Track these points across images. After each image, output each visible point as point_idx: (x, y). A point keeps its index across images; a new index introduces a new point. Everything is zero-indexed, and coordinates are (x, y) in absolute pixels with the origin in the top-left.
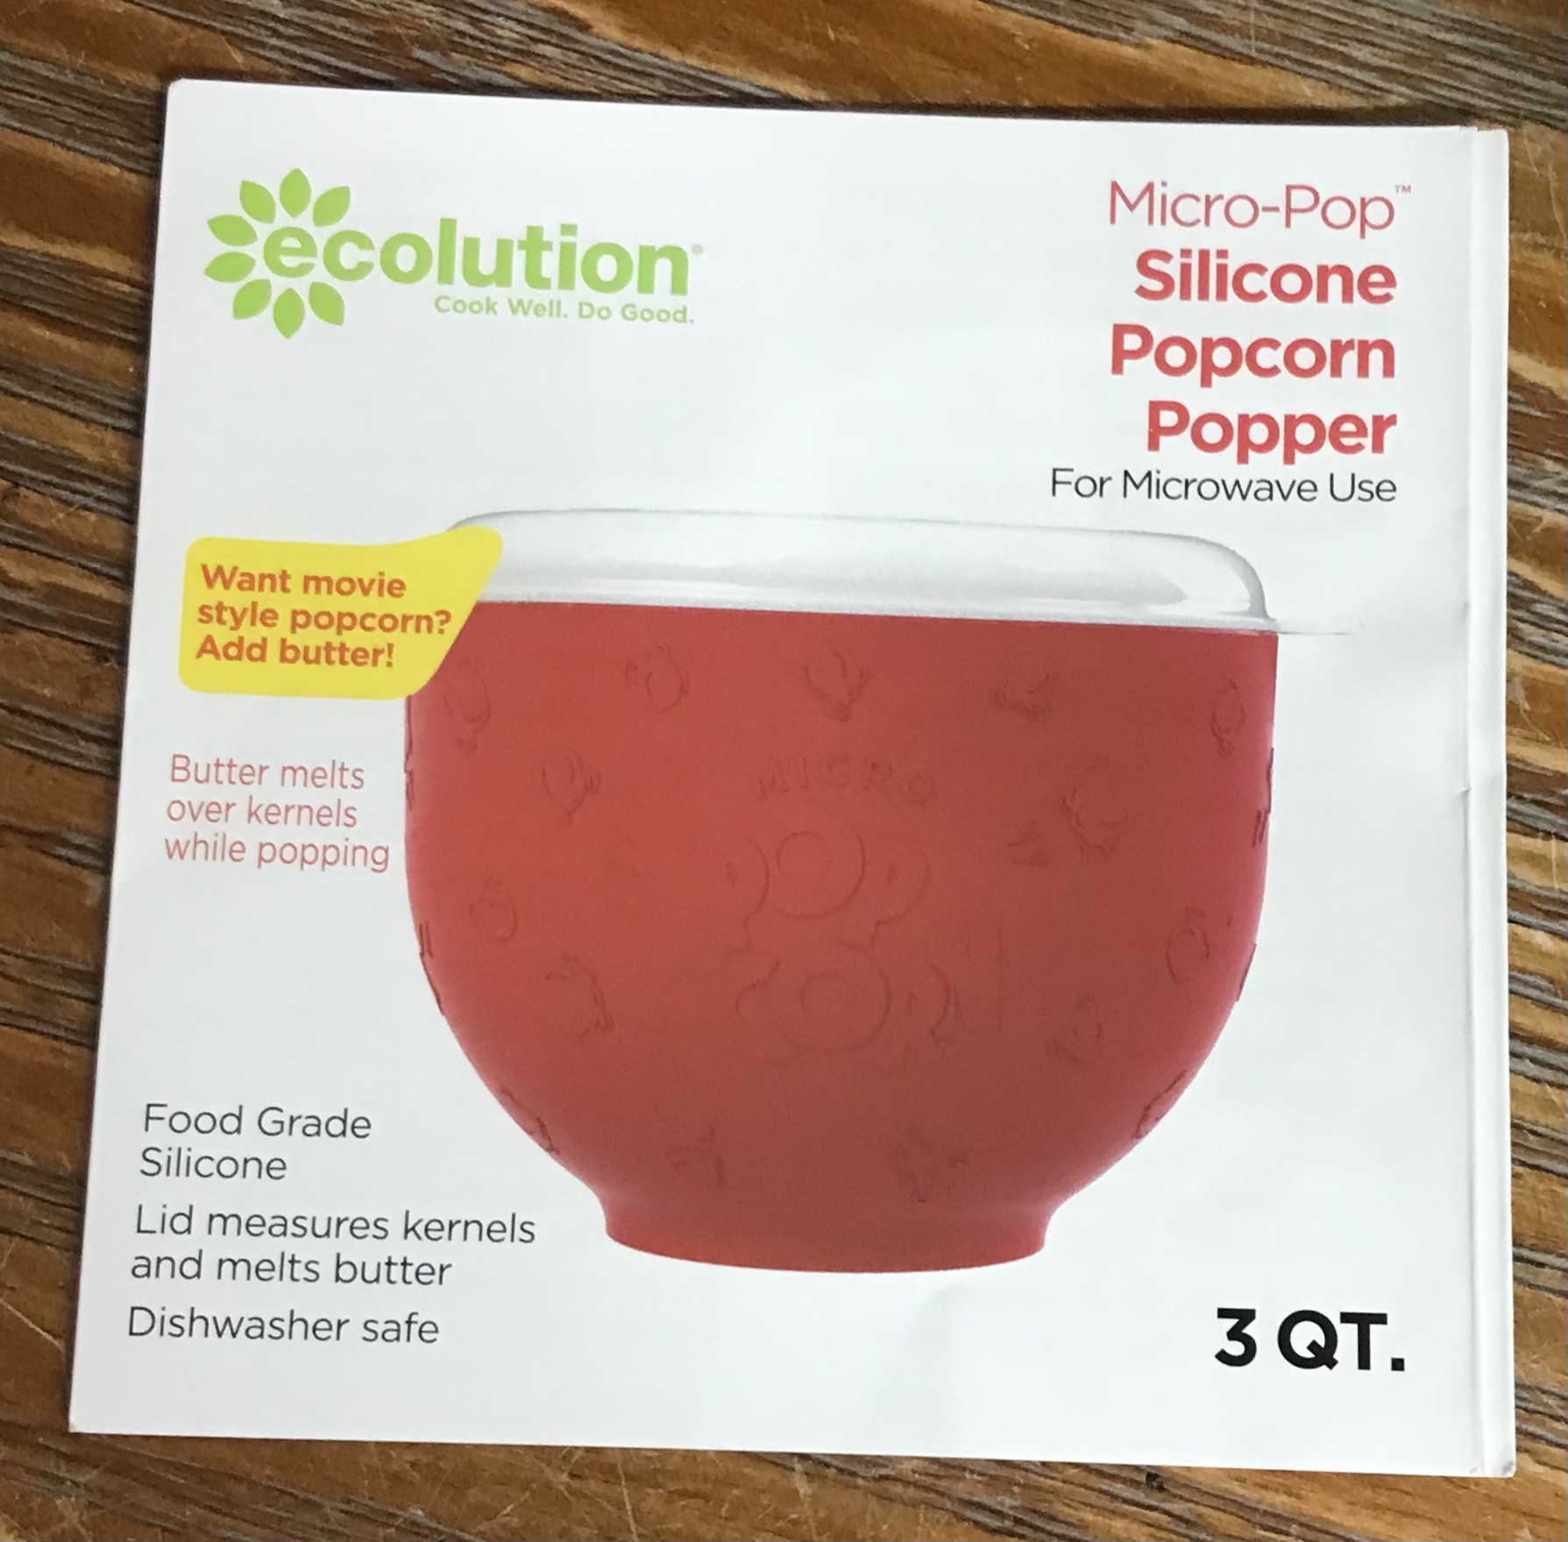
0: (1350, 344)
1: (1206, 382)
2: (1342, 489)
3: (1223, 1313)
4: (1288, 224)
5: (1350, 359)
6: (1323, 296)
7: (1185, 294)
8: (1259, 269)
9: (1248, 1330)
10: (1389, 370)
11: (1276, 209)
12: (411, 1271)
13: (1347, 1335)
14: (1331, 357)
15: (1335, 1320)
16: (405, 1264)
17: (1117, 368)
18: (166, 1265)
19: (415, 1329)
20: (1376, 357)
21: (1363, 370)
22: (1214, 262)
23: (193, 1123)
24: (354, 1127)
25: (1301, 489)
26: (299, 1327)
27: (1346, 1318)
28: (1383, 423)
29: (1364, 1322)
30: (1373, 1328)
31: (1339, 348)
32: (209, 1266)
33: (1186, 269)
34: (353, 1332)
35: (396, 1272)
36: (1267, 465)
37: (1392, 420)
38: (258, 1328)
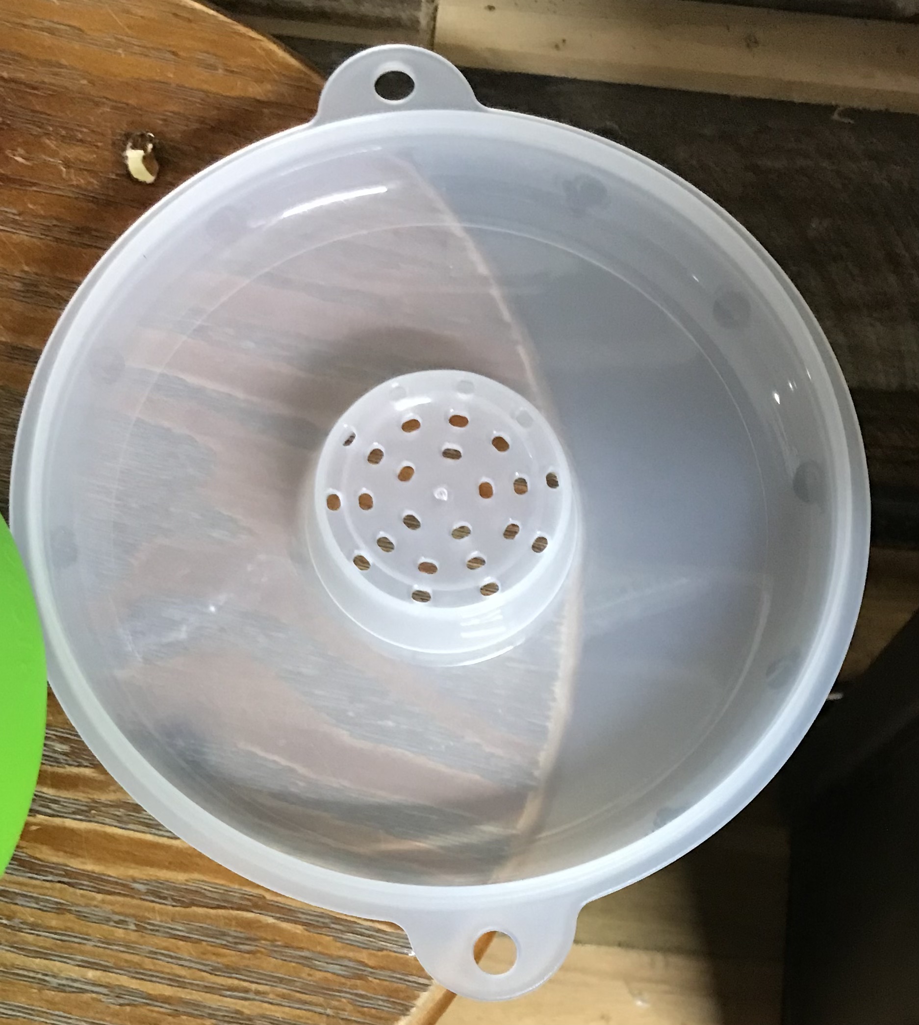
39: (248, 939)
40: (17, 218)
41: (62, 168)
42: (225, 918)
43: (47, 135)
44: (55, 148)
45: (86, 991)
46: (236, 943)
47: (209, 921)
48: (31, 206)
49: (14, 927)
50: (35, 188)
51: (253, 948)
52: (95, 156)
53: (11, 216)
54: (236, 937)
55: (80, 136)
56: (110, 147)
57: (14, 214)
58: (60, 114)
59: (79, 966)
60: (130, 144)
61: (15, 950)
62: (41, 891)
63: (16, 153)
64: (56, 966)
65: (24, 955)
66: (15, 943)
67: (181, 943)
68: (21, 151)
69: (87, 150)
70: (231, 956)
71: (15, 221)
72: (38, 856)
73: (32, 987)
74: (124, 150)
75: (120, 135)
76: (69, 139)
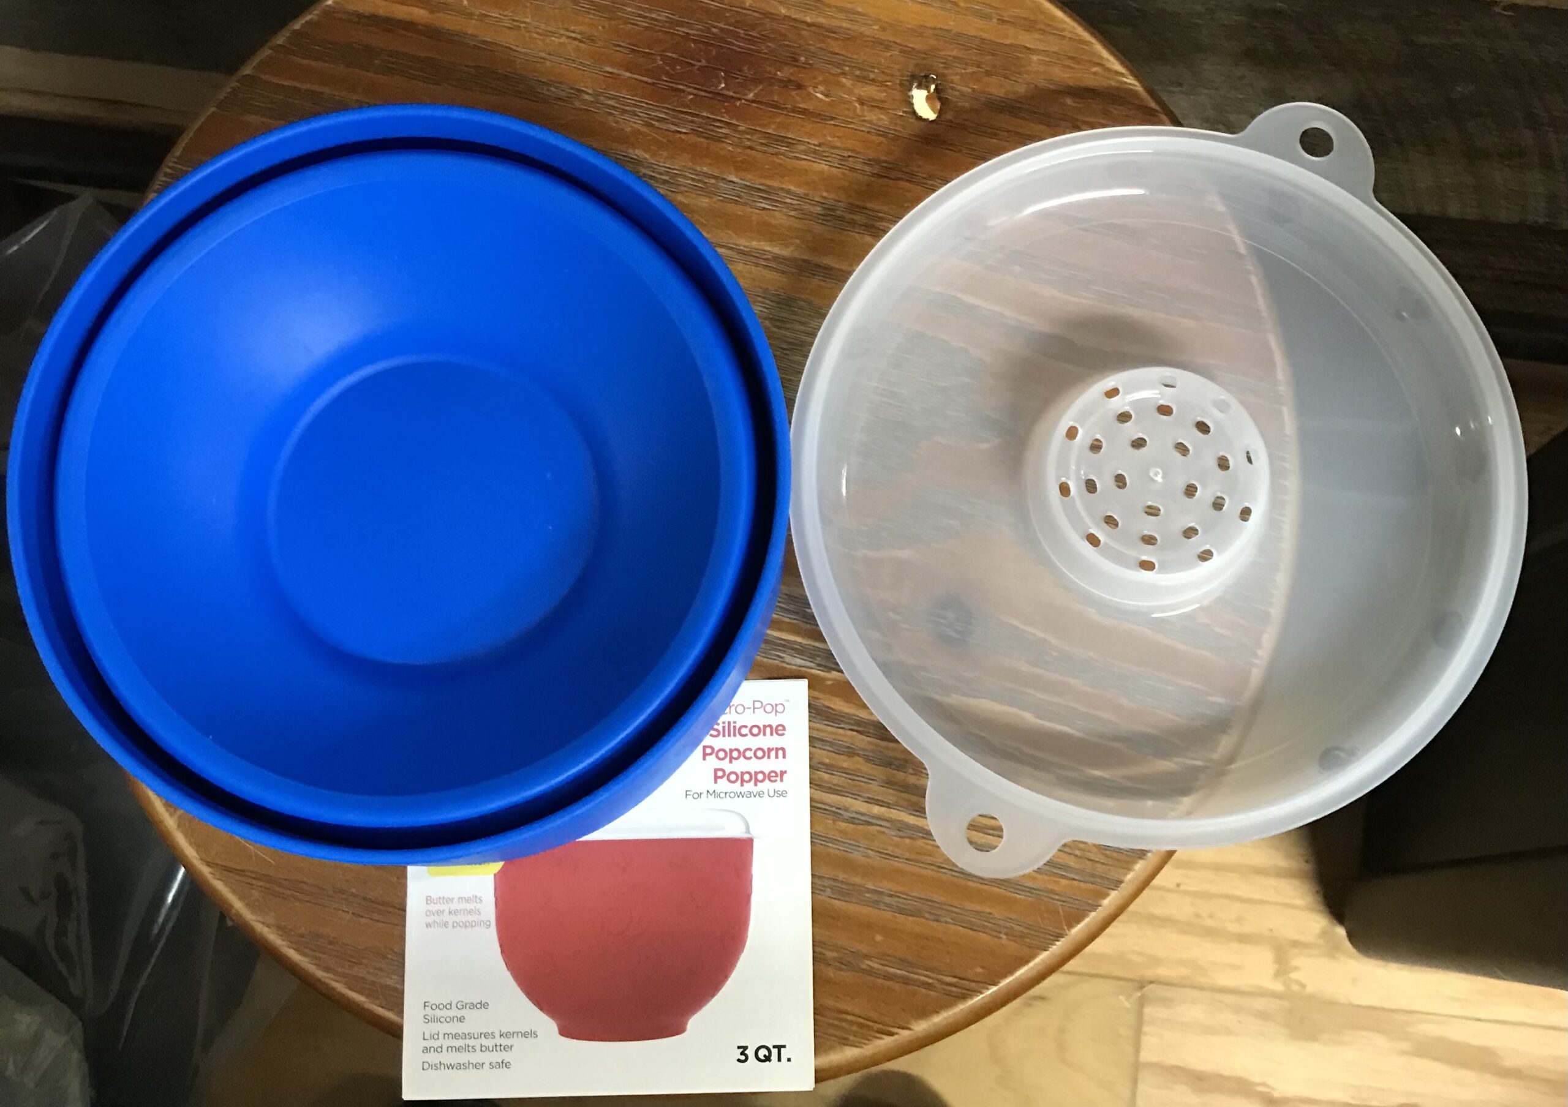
0: (773, 749)
1: (731, 762)
2: (772, 794)
3: (739, 1047)
4: (754, 712)
5: (773, 754)
6: (764, 734)
7: (724, 736)
8: (746, 727)
9: (746, 1052)
10: (784, 757)
11: (750, 708)
12: (502, 1048)
13: (775, 1052)
14: (767, 753)
15: (771, 1048)
16: (501, 1046)
17: (704, 759)
18: (432, 1049)
19: (504, 1065)
20: (780, 753)
21: (777, 757)
22: (732, 725)
23: (438, 1007)
24: (484, 1005)
25: (760, 794)
26: (471, 1065)
27: (774, 1047)
28: (783, 773)
29: (779, 1048)
30: (782, 1050)
31: (770, 750)
32: (444, 1048)
33: (724, 728)
34: (486, 1066)
35: (498, 1048)
36: (749, 787)
37: (785, 772)
38: (459, 1066)
40: (817, 148)
41: (857, 105)
43: (844, 74)
44: (850, 87)
45: (872, 824)
48: (830, 139)
50: (832, 122)
52: (885, 94)
53: (812, 147)
55: (872, 76)
56: (898, 87)
57: (815, 145)
58: (855, 57)
59: (866, 802)
60: (915, 85)
62: (836, 737)
63: (817, 90)
64: (848, 801)
68: (821, 88)
69: (878, 88)
71: (815, 152)
72: (833, 706)
73: (827, 819)
74: (910, 90)
75: (907, 76)
76: (864, 79)
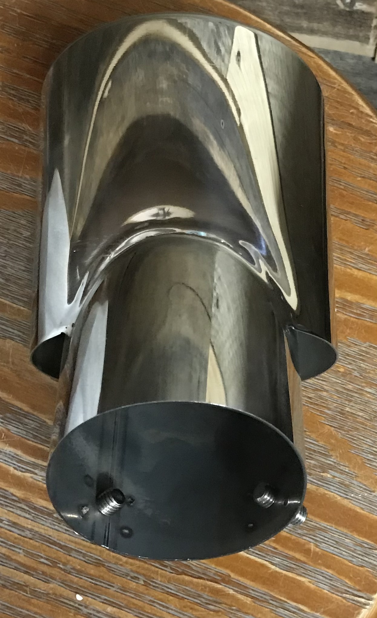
39: (215, 602)
42: (202, 585)
46: (207, 604)
47: (192, 586)
49: (67, 571)
51: (217, 609)
54: (206, 599)
59: (103, 603)
61: (64, 586)
65: (70, 590)
66: (66, 581)
67: (171, 598)
70: (202, 611)
73: (70, 612)
